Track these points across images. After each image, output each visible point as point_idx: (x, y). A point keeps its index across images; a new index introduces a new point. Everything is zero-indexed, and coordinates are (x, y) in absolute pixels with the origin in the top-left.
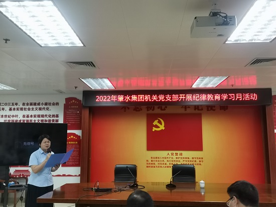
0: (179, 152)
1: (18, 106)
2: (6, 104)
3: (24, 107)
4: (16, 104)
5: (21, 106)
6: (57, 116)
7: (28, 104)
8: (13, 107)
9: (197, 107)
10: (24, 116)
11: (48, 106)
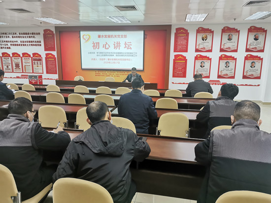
1: (16, 35)
2: (10, 34)
4: (16, 34)
5: (19, 35)
6: (40, 42)
7: (22, 34)
8: (14, 36)
11: (34, 35)
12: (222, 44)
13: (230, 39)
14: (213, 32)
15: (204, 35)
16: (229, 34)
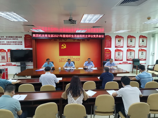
0: (71, 56)
1: (4, 38)
3: (6, 38)
6: (22, 42)
7: (8, 37)
8: (2, 38)
9: (78, 40)
10: (7, 42)
11: (17, 38)
12: (128, 44)
13: (131, 41)
14: (123, 38)
15: (119, 39)
16: (131, 38)
